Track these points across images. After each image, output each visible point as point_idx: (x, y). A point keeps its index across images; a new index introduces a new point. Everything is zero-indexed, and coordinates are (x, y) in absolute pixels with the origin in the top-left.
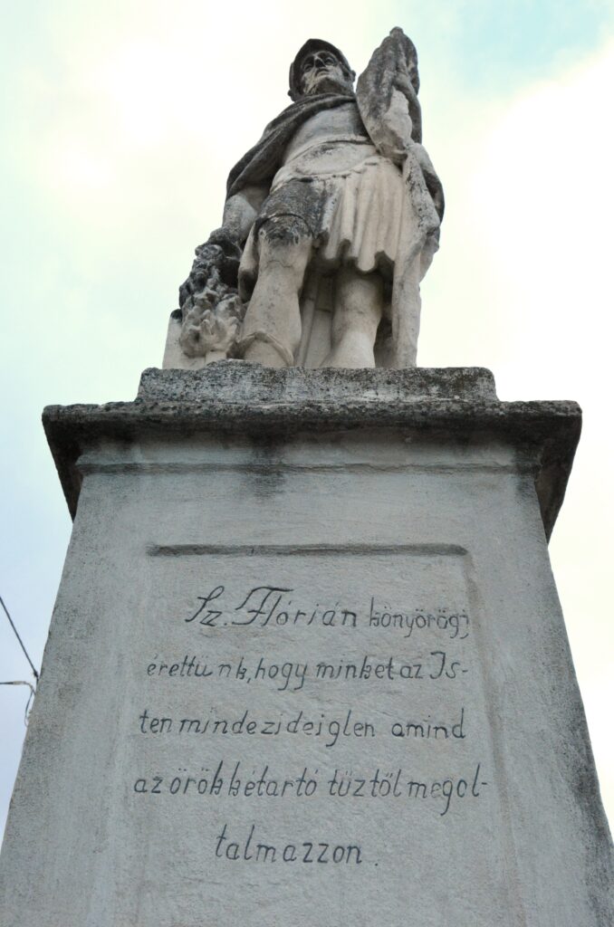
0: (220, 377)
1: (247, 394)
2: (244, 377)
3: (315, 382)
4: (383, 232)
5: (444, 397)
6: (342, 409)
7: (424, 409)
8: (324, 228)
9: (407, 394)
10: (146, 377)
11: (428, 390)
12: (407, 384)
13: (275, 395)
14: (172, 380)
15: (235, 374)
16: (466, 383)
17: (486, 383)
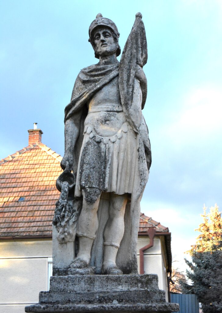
0: (74, 281)
1: (83, 289)
2: (82, 280)
3: (104, 282)
4: (127, 182)
5: (142, 288)
6: (111, 309)
7: (135, 308)
8: (106, 187)
9: (131, 287)
10: (52, 281)
11: (138, 285)
12: (131, 283)
13: (92, 289)
14: (60, 282)
15: (79, 280)
16: (149, 282)
17: (155, 282)
